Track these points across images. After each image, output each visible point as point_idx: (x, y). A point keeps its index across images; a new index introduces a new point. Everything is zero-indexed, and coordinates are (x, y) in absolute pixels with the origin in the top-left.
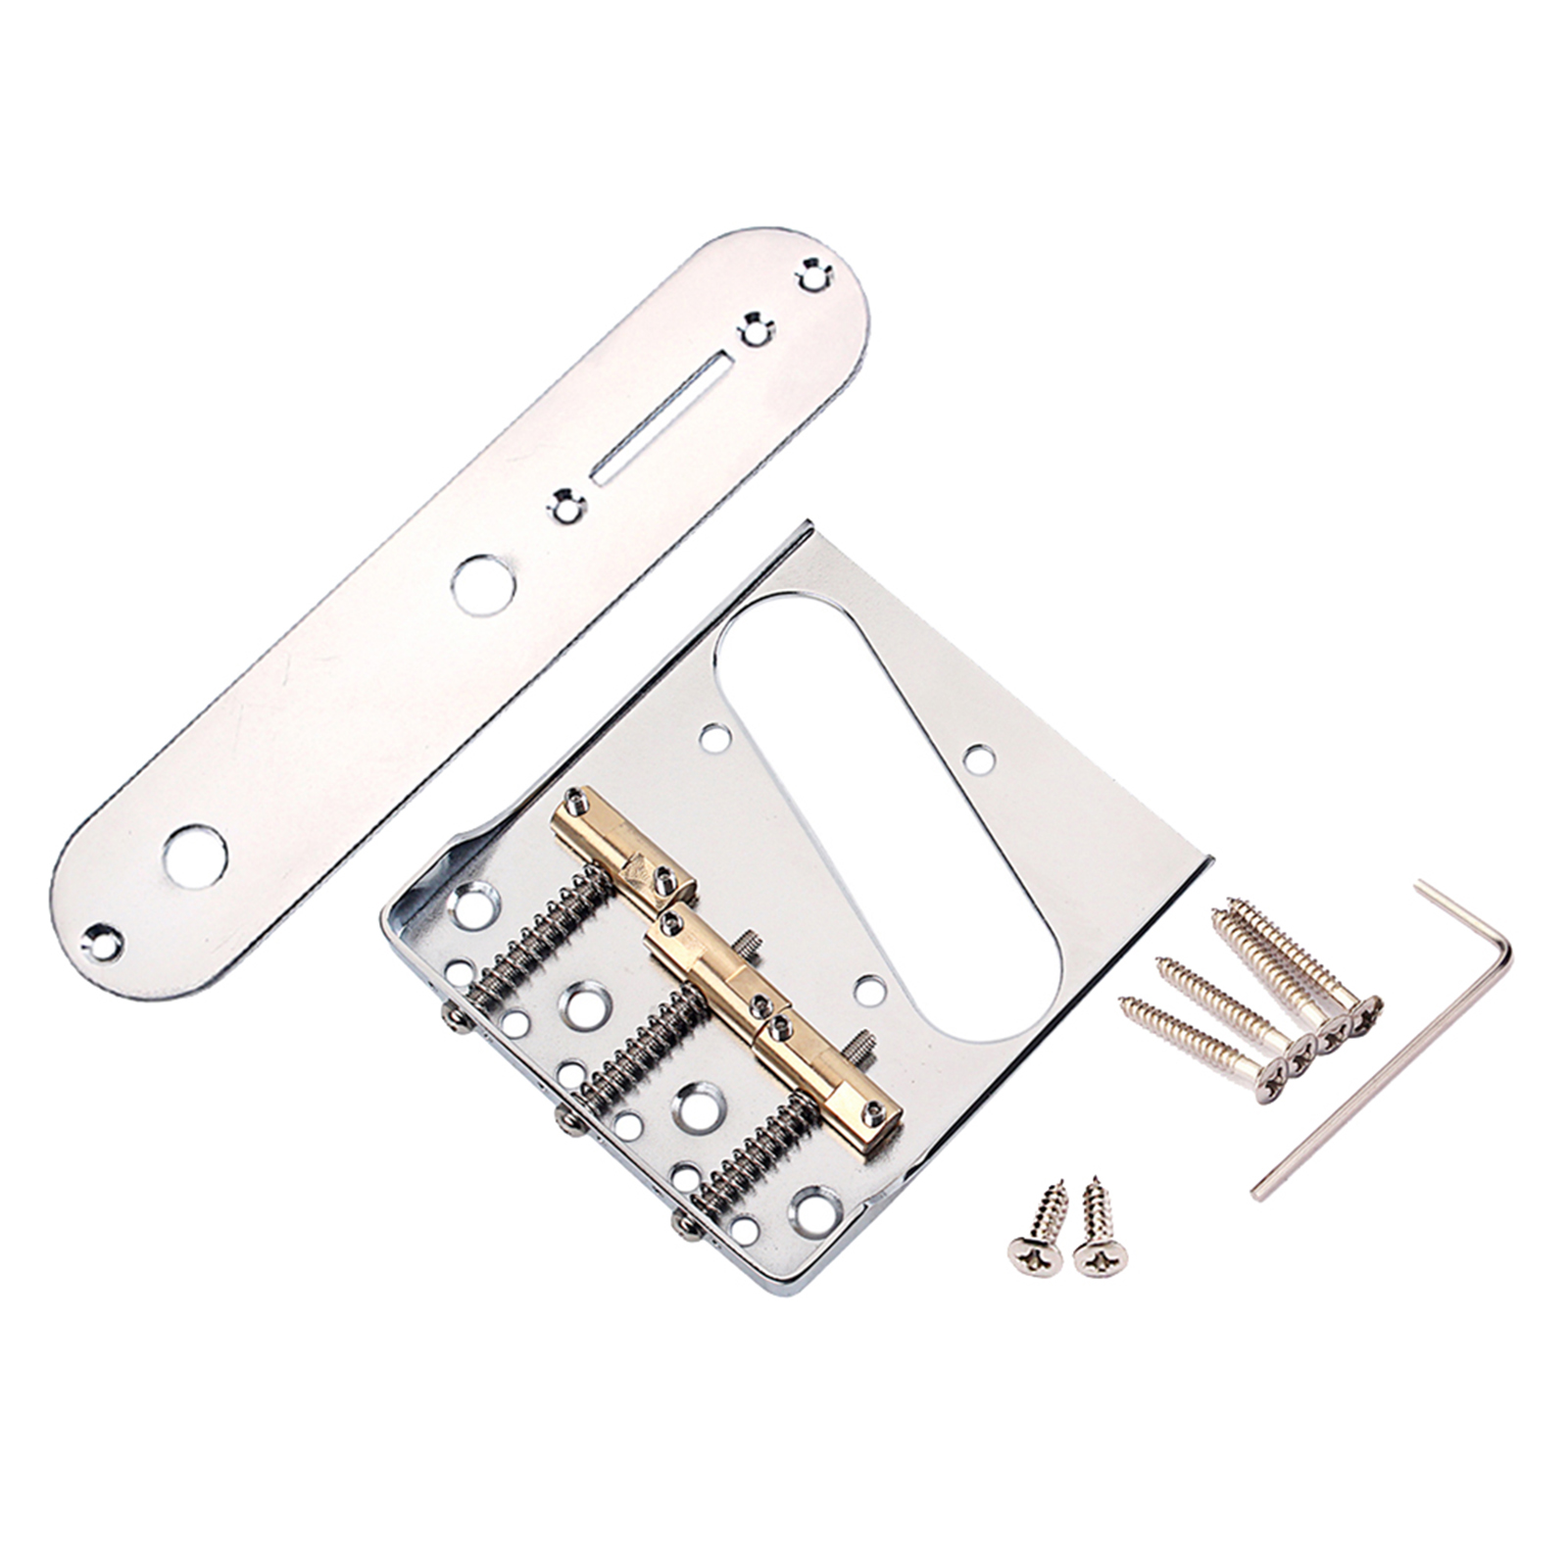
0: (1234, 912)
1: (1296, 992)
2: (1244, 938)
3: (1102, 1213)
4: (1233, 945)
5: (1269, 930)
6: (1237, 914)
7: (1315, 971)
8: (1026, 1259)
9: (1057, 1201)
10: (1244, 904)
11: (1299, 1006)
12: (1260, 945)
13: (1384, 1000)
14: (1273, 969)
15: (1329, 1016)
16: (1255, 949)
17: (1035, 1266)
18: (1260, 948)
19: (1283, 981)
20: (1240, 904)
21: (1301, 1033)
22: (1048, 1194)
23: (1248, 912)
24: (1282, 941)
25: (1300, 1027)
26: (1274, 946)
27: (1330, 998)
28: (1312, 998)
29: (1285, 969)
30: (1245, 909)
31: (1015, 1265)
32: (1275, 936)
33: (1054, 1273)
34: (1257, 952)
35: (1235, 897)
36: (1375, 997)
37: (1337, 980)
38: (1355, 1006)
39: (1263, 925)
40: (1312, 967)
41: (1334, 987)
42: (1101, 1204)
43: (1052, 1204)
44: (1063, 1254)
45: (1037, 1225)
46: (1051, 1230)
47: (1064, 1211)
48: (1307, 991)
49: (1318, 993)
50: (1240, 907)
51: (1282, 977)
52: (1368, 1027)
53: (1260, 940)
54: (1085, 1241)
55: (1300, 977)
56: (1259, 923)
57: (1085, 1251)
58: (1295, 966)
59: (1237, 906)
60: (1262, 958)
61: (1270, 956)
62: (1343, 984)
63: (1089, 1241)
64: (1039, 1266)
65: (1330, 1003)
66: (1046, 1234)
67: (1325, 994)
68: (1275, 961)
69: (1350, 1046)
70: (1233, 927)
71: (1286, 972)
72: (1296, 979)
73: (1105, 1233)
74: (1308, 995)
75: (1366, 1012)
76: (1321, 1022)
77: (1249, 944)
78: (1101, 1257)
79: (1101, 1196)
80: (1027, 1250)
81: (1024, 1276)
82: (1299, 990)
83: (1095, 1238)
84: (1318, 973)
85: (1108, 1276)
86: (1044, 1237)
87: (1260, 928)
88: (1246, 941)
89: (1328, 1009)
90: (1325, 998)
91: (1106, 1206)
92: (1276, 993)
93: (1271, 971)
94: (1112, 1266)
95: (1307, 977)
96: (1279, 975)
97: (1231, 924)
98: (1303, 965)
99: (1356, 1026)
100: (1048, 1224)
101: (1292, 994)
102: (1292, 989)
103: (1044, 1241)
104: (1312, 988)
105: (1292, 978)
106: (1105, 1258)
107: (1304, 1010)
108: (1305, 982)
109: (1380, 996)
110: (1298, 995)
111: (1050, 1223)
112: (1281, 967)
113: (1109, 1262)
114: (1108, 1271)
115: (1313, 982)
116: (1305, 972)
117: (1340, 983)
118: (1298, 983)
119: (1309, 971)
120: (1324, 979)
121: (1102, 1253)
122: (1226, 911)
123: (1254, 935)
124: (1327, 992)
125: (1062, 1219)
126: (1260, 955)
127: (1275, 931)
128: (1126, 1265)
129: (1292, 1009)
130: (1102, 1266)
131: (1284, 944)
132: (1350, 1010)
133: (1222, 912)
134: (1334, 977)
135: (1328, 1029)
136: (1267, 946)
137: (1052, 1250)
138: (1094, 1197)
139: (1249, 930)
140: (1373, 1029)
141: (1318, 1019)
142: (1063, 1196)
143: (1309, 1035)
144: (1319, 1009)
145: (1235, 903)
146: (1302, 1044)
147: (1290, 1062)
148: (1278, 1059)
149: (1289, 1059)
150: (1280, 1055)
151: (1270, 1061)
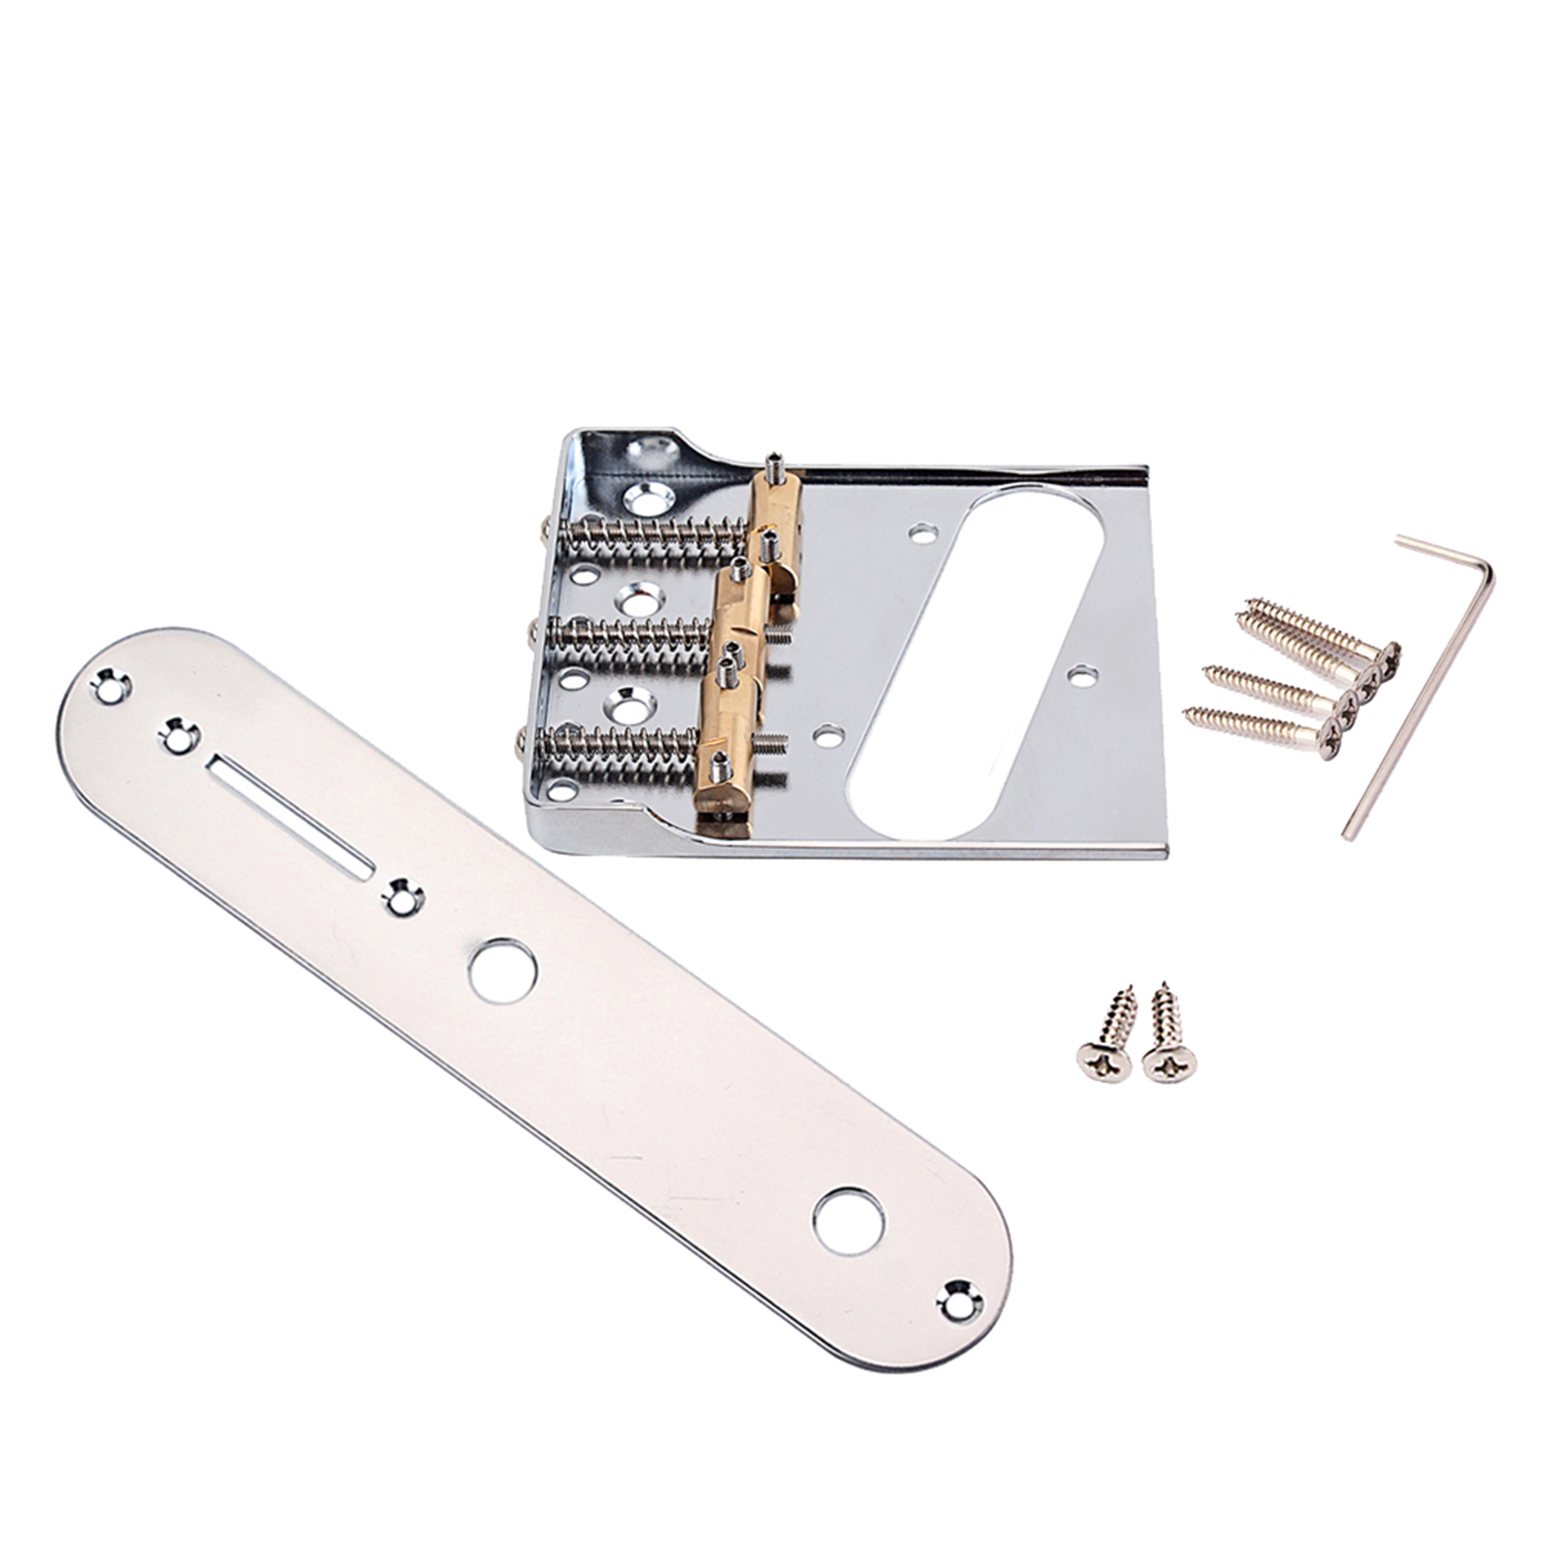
0: (1253, 610)
1: (1326, 660)
2: (1269, 629)
3: (1172, 1019)
4: (1261, 638)
5: (1288, 616)
6: (1257, 612)
7: (1335, 638)
8: (1095, 1064)
9: (1125, 1008)
10: (1260, 602)
11: (1332, 670)
12: (1283, 631)
13: (1400, 643)
14: (1301, 647)
15: (1360, 671)
16: (1281, 635)
17: (1105, 1071)
18: (1285, 633)
19: (1312, 654)
20: (1257, 603)
21: (1341, 692)
22: (1116, 1000)
23: (1265, 606)
24: (1301, 622)
25: (1338, 687)
26: (1296, 628)
27: (1356, 656)
28: (1341, 660)
29: (1311, 644)
30: (1262, 605)
32: (1294, 619)
33: (1123, 1079)
34: (1283, 638)
35: (1251, 598)
36: (1392, 643)
37: (1356, 639)
38: (1378, 655)
39: (1281, 613)
40: (1333, 635)
41: (1356, 645)
42: (1171, 1010)
43: (1120, 1010)
44: (1132, 1059)
46: (1120, 1035)
47: (1131, 1019)
48: (1334, 656)
49: (1344, 655)
50: (1258, 605)
51: (1311, 651)
52: (1394, 669)
53: (1283, 627)
54: (1154, 1047)
55: (1325, 646)
56: (1278, 612)
57: (1154, 1057)
58: (1318, 640)
59: (1254, 605)
60: (1289, 641)
61: (1295, 637)
62: (1363, 640)
63: (1158, 1046)
64: (1108, 1072)
65: (1357, 659)
66: (1115, 1040)
67: (1351, 654)
68: (1301, 640)
69: (1385, 690)
70: (1257, 623)
71: (1312, 647)
72: (1323, 650)
73: (1174, 1038)
74: (1337, 659)
75: (1389, 658)
76: (1354, 677)
77: (1274, 633)
78: (1170, 1062)
79: (1170, 1002)
80: (1097, 1055)
82: (1328, 658)
83: (1164, 1043)
84: (1339, 638)
85: (1176, 1082)
86: (1113, 1043)
87: (1279, 616)
89: (1357, 665)
90: (1351, 657)
91: (1176, 1011)
92: (1309, 665)
93: (1299, 649)
94: (1180, 1071)
95: (1331, 645)
96: (1307, 650)
97: (1254, 621)
98: (1325, 635)
99: (1384, 671)
100: (1117, 1030)
101: (1323, 663)
102: (1322, 658)
103: (1112, 1045)
104: (1337, 652)
105: (1319, 650)
106: (1174, 1064)
107: (1337, 672)
108: (1331, 649)
109: (1396, 640)
110: (1328, 662)
111: (1119, 1028)
112: (1307, 643)
113: (1178, 1068)
114: (1177, 1076)
115: (1337, 647)
116: (1328, 642)
117: (1360, 641)
118: (1325, 652)
119: (1331, 639)
120: (1345, 641)
121: (1171, 1058)
122: (1247, 612)
124: (1352, 651)
125: (1130, 1025)
126: (1287, 639)
127: (1292, 615)
128: (1194, 1070)
129: (1327, 675)
130: (1171, 1072)
131: (1303, 623)
132: (1375, 660)
133: (1244, 614)
134: (1353, 638)
135: (1362, 682)
136: (1290, 630)
137: (1121, 1054)
138: (1163, 1002)
139: (1270, 621)
140: (1399, 670)
141: (1350, 676)
142: (1132, 1001)
143: (1347, 691)
144: (1349, 667)
145: (1252, 603)
146: (1345, 701)
147: (1340, 719)
148: (1329, 719)
149: (1338, 716)
150: (1330, 715)
151: (1323, 723)
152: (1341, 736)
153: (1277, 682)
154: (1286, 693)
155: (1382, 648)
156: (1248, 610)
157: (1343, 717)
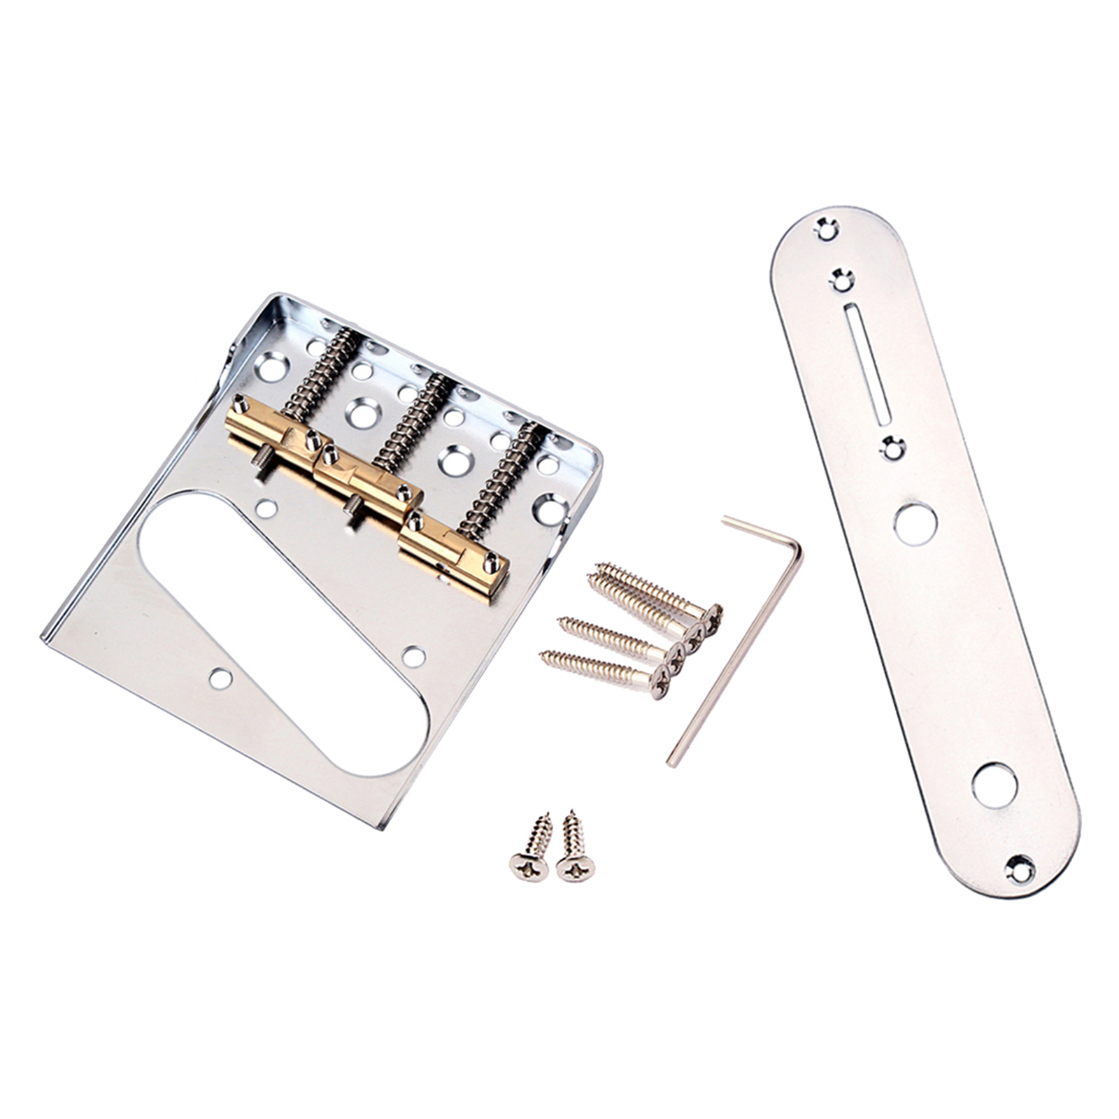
0: (602, 573)
1: (660, 616)
2: (614, 589)
3: (577, 836)
4: (608, 596)
5: (630, 579)
6: (605, 574)
7: (669, 598)
8: (523, 869)
9: (545, 828)
10: (608, 566)
11: (665, 625)
12: (626, 591)
13: (722, 606)
14: (640, 605)
15: (688, 627)
16: (624, 594)
17: (529, 874)
18: (627, 593)
19: (649, 611)
20: (605, 567)
21: (672, 644)
22: (538, 822)
23: (612, 570)
24: (641, 584)
25: (669, 640)
26: (637, 589)
27: (685, 614)
28: (672, 617)
29: (648, 602)
30: (609, 569)
31: (514, 874)
32: (635, 581)
33: (542, 879)
34: (626, 596)
35: (600, 563)
36: (716, 605)
37: (686, 600)
38: (703, 615)
39: (625, 576)
40: (667, 596)
41: (686, 605)
42: (576, 830)
43: (541, 830)
44: (549, 865)
45: (530, 845)
46: (541, 848)
47: (550, 835)
48: (667, 614)
49: (675, 613)
50: (606, 569)
51: (648, 609)
52: (716, 627)
53: (626, 588)
54: (565, 856)
55: (660, 605)
56: (622, 575)
57: (564, 864)
58: (654, 599)
59: (603, 568)
60: (631, 599)
61: (636, 596)
62: (691, 602)
63: (568, 856)
64: (532, 874)
65: (686, 617)
66: (536, 851)
67: (681, 612)
68: (640, 599)
69: (707, 643)
70: (605, 583)
71: (650, 605)
72: (658, 608)
73: (579, 850)
74: (669, 616)
75: (712, 617)
76: (683, 632)
77: (619, 592)
78: (576, 867)
79: (576, 824)
80: (523, 862)
81: (521, 881)
82: (662, 615)
83: (572, 854)
84: (672, 599)
85: (581, 881)
86: (535, 854)
87: (623, 579)
88: (616, 591)
89: (685, 622)
90: (681, 615)
91: (579, 831)
92: (646, 620)
93: (639, 606)
94: (583, 874)
95: (665, 604)
96: (645, 608)
97: (602, 582)
98: (660, 596)
99: (708, 628)
100: (538, 844)
101: (658, 619)
102: (657, 615)
103: (535, 856)
104: (670, 610)
106: (579, 869)
107: (669, 627)
108: (665, 608)
109: (719, 603)
110: (662, 618)
111: (539, 843)
112: (645, 602)
113: (582, 871)
114: (581, 877)
115: (670, 607)
116: (662, 601)
117: (689, 602)
118: (660, 610)
119: (665, 599)
120: (677, 602)
121: (576, 865)
122: (596, 574)
123: (621, 585)
124: (682, 610)
125: (548, 841)
126: (628, 597)
127: (634, 578)
128: (593, 873)
129: (660, 629)
130: (577, 874)
131: (643, 585)
132: (701, 619)
133: (594, 575)
134: (683, 599)
135: (689, 636)
136: (632, 590)
137: (541, 862)
138: (571, 824)
139: (616, 582)
140: (721, 628)
141: (680, 631)
142: (549, 824)
143: (677, 643)
144: (679, 624)
145: (601, 566)
146: (675, 651)
147: (669, 666)
148: (660, 666)
149: (668, 664)
150: (662, 662)
151: (654, 669)
152: (670, 680)
153: (619, 633)
154: (626, 642)
155: (707, 609)
156: (598, 572)
157: (672, 664)
